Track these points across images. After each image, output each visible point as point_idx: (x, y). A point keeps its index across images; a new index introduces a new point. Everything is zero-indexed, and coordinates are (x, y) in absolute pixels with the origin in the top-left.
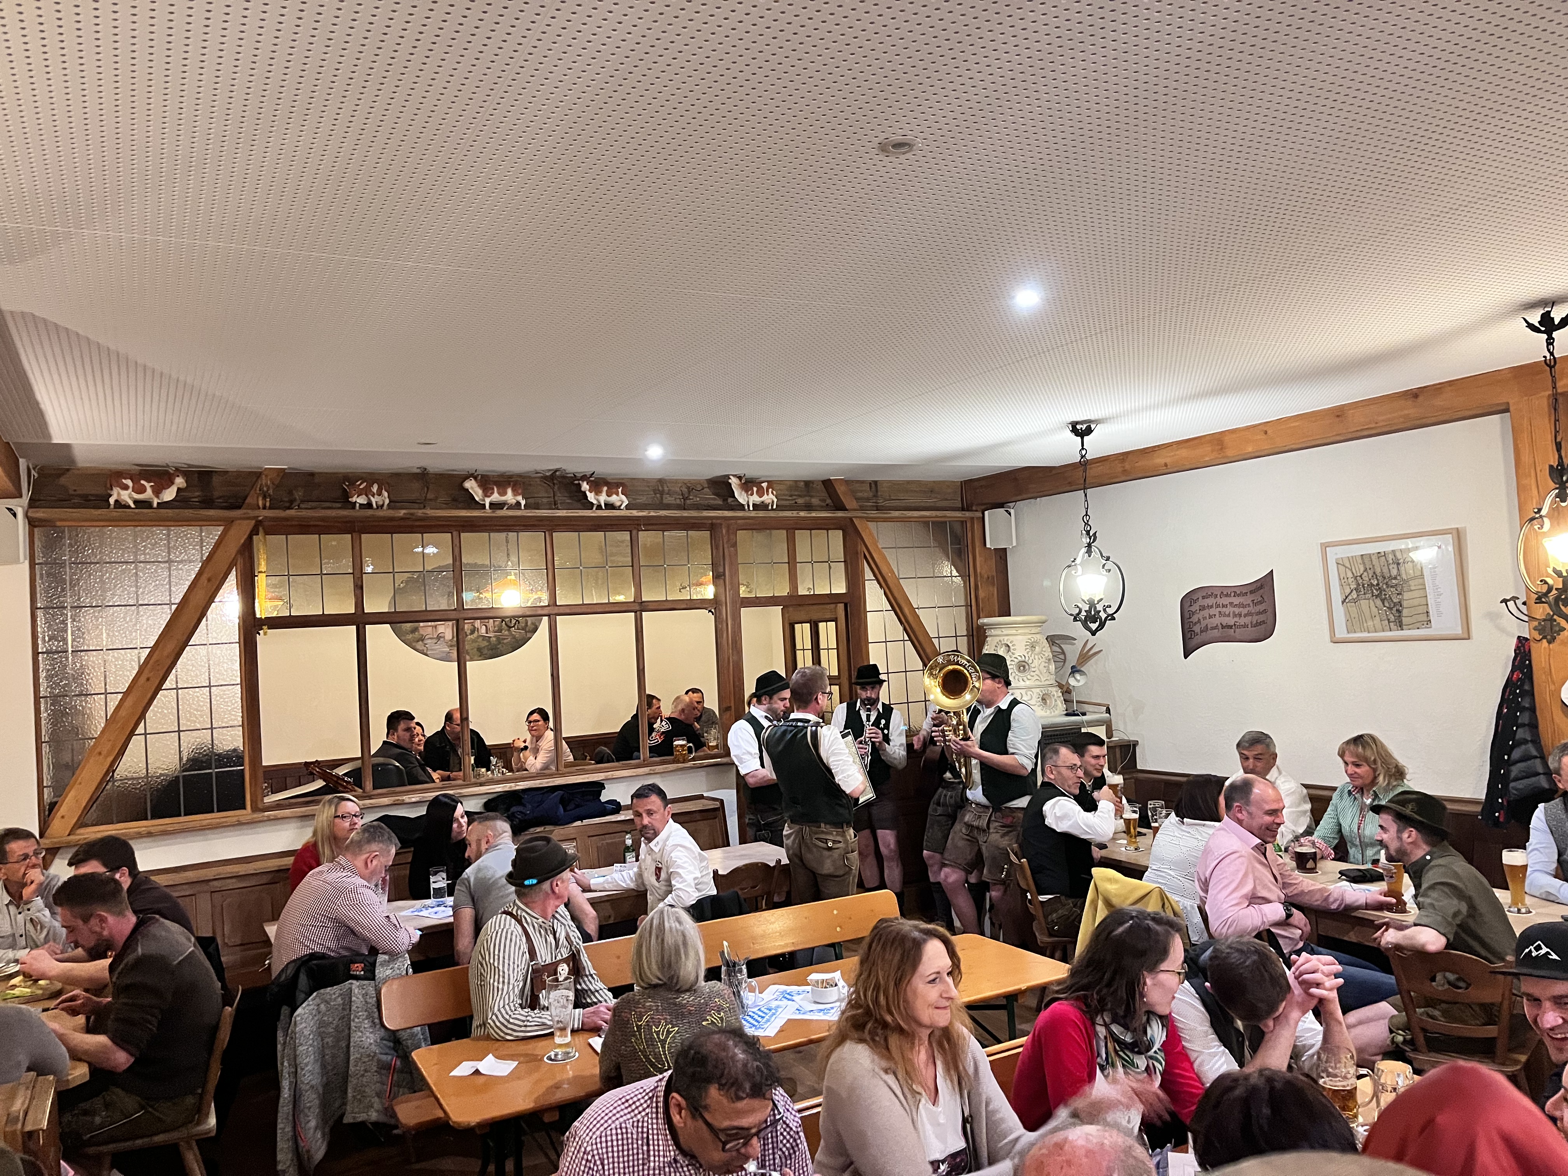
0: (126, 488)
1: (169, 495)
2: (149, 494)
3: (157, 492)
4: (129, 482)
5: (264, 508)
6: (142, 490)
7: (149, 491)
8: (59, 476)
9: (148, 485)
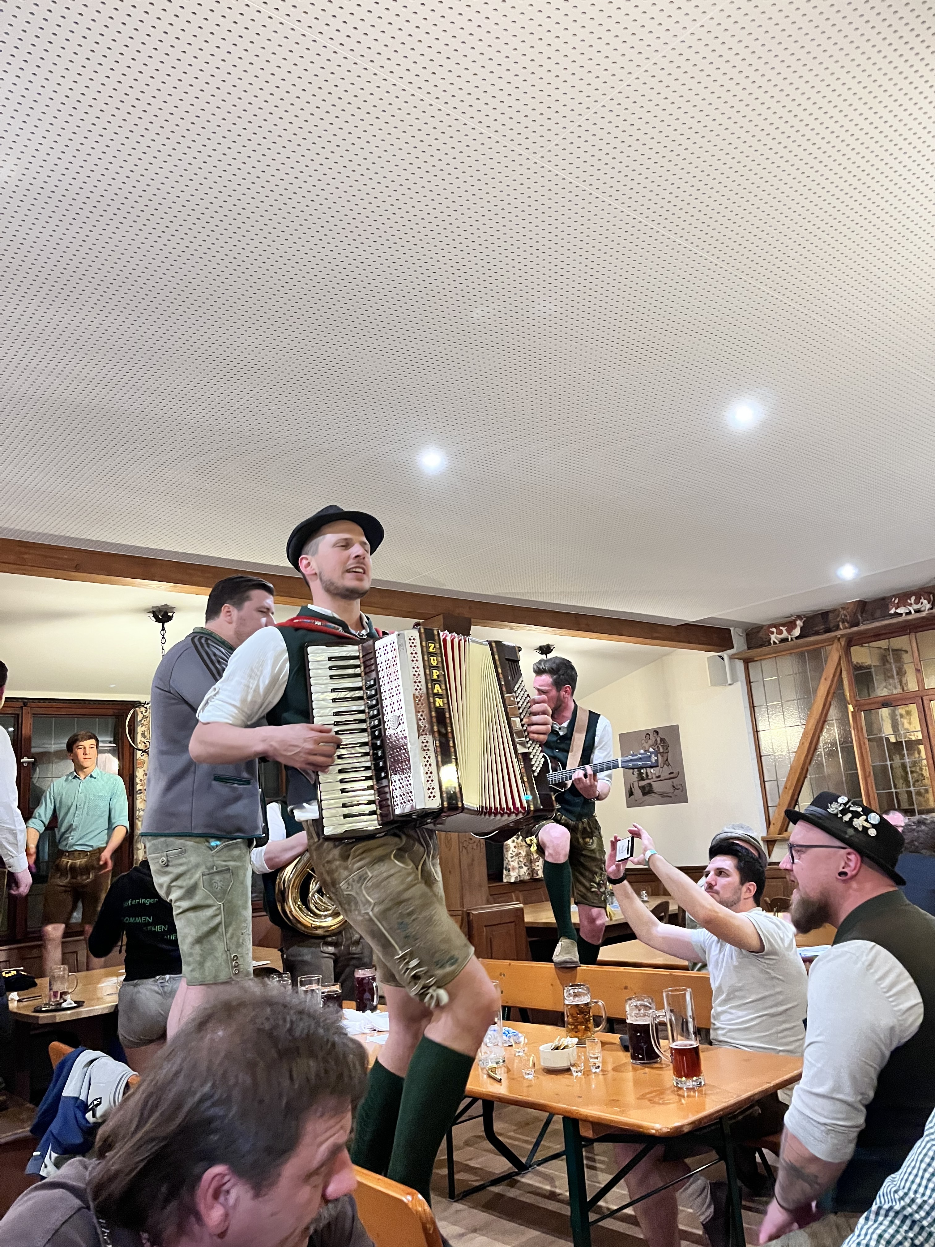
0: (773, 633)
1: (797, 632)
2: (785, 634)
3: (789, 632)
4: (774, 630)
5: (846, 628)
6: (781, 632)
7: (785, 632)
8: (758, 632)
9: (784, 629)
